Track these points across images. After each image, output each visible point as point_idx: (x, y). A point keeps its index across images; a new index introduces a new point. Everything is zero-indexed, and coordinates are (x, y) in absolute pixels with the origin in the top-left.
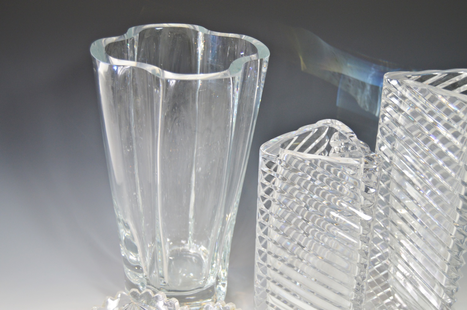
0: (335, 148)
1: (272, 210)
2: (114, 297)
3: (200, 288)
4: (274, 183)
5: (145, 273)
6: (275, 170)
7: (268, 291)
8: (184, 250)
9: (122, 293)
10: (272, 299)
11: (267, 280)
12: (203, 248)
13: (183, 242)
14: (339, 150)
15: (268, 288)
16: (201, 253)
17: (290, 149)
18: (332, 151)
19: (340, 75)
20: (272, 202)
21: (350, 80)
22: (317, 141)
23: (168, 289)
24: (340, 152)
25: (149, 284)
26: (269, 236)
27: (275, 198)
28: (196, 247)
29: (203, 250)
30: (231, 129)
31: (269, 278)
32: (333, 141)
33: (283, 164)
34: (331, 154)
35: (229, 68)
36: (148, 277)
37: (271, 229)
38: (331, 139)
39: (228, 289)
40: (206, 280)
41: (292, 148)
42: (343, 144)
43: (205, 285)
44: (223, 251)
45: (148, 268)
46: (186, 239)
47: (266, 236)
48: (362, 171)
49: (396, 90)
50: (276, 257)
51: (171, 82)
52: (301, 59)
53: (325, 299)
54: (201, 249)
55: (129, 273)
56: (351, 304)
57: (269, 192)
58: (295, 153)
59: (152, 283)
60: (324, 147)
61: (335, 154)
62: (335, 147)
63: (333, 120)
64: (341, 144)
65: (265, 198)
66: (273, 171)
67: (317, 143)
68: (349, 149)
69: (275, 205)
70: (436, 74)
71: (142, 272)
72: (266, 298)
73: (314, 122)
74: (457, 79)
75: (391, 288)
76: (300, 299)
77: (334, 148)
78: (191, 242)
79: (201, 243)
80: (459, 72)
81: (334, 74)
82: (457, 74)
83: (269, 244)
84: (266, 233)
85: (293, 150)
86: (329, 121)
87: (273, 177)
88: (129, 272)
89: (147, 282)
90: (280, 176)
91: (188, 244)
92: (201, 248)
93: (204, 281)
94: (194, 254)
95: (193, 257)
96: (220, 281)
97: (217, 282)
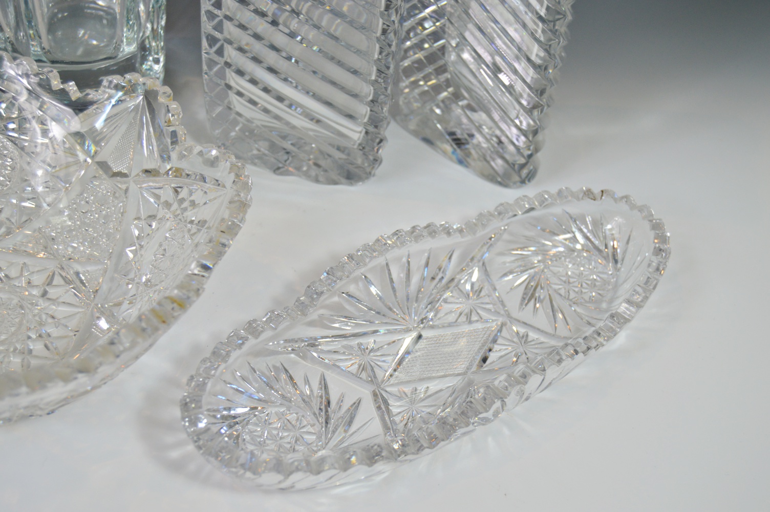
15: (227, 59)
43: (118, 55)
89: (13, 48)
93: (115, 46)
94: (105, 9)
95: (101, 13)
96: (150, 54)
97: (143, 55)
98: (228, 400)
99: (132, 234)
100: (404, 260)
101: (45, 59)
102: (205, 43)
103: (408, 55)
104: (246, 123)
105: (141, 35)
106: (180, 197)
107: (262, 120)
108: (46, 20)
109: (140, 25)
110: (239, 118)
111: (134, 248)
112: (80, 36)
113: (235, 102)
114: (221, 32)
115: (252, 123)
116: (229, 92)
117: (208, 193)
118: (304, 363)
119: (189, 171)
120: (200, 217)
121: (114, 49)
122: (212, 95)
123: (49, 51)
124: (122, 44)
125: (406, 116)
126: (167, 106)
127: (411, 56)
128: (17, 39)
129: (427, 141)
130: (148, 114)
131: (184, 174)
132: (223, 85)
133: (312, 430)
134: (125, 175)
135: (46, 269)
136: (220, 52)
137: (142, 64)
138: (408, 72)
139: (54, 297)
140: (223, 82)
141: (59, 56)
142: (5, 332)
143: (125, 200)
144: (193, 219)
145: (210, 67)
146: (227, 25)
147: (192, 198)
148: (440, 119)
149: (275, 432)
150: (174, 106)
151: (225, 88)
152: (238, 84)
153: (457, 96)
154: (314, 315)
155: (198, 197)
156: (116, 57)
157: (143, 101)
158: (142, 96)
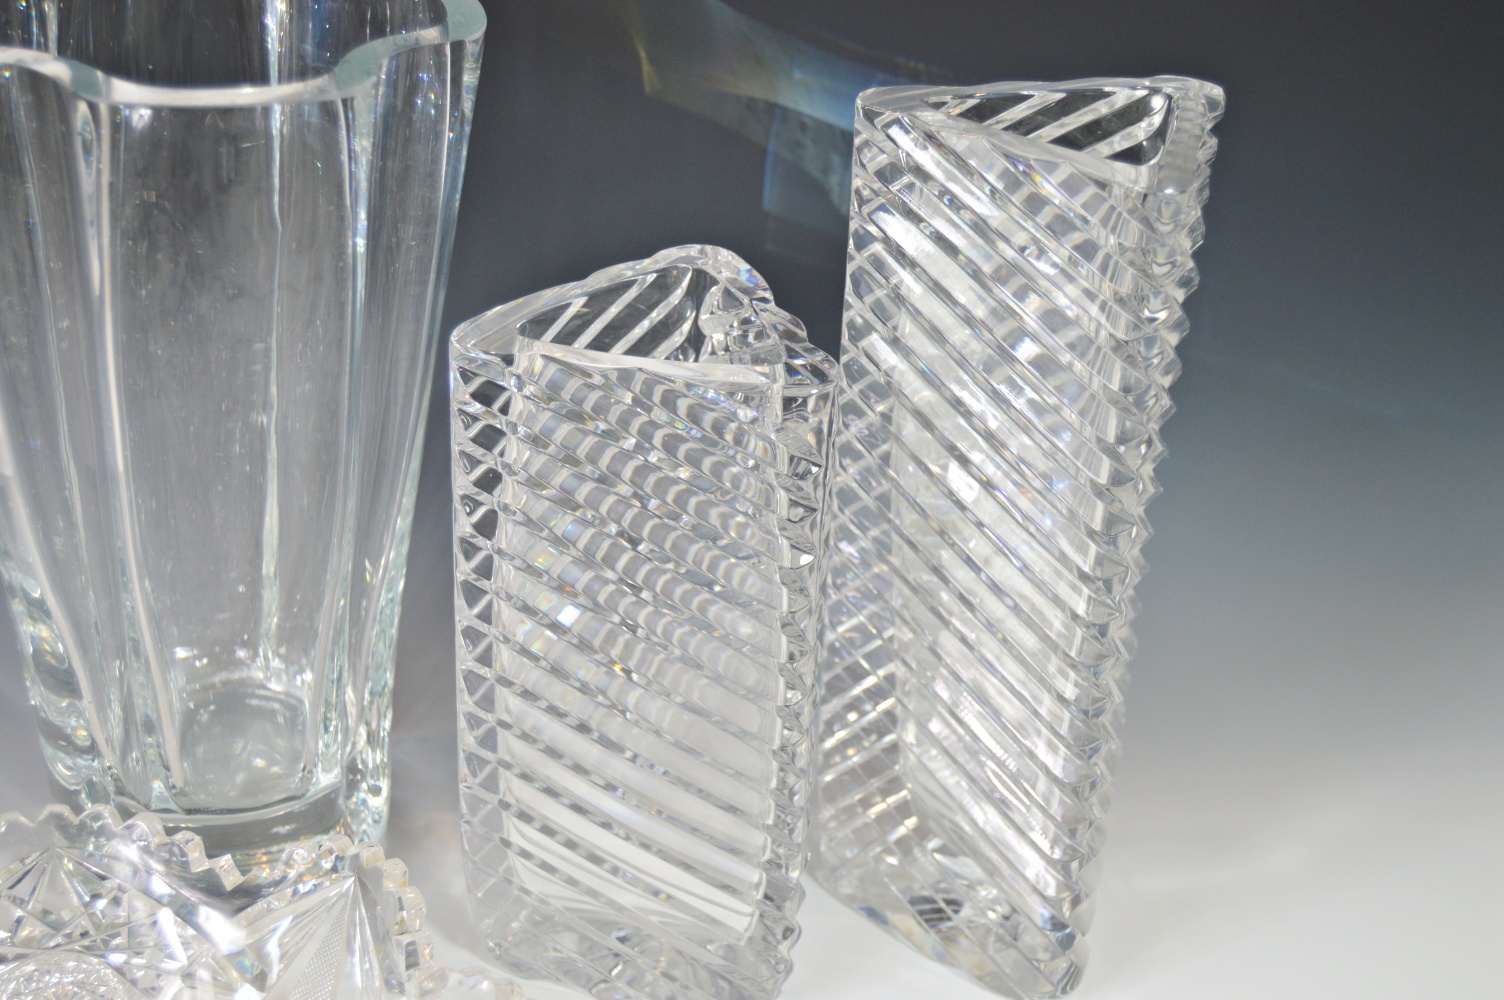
0: (716, 338)
1: (500, 542)
3: (294, 799)
4: (502, 454)
5: (109, 759)
6: (504, 410)
7: (505, 806)
8: (242, 682)
9: (15, 821)
10: (519, 833)
11: (501, 770)
13: (241, 654)
14: (724, 344)
15: (505, 795)
16: (301, 693)
17: (557, 339)
18: (707, 348)
19: (772, 109)
20: (500, 513)
21: (802, 124)
22: (657, 315)
23: (187, 807)
24: (727, 349)
25: (120, 792)
26: (497, 627)
27: (507, 502)
28: (288, 673)
29: (310, 682)
30: (351, 276)
31: (508, 766)
32: (708, 316)
33: (529, 390)
34: (703, 357)
35: (337, 70)
36: (117, 772)
37: (502, 602)
38: (703, 309)
39: (394, 804)
40: (311, 773)
41: (567, 338)
42: (735, 324)
43: (308, 790)
45: (117, 745)
46: (252, 645)
47: (485, 625)
48: (778, 407)
49: (895, 147)
50: (527, 695)
51: (135, 118)
52: (643, 54)
53: (694, 830)
54: (302, 682)
56: (766, 839)
57: (489, 482)
58: (577, 353)
59: (130, 788)
60: (681, 334)
61: (715, 356)
62: (714, 335)
63: (709, 248)
64: (731, 326)
65: (478, 504)
66: (499, 414)
67: (655, 322)
68: (751, 338)
69: (510, 526)
70: (1031, 93)
72: (499, 827)
73: (648, 252)
74: (1102, 109)
75: (910, 791)
76: (627, 838)
77: (712, 338)
78: (269, 654)
79: (303, 662)
80: (1107, 89)
81: (751, 104)
82: (1101, 95)
83: (500, 652)
84: (486, 616)
85: (570, 343)
86: (694, 250)
87: (501, 433)
89: (117, 787)
90: (521, 430)
91: (260, 661)
92: (303, 676)
93: (303, 775)
94: (283, 697)
95: (277, 706)
96: (364, 778)
97: (352, 780)
101: (173, 806)
102: (463, 769)
103: (832, 762)
104: (537, 904)
105: (348, 749)
107: (565, 899)
108: (177, 725)
109: (346, 731)
110: (526, 897)
112: (237, 753)
113: (519, 868)
114: (494, 749)
115: (548, 904)
116: (509, 851)
121: (301, 779)
122: (476, 859)
123: (182, 790)
124: (314, 770)
125: (834, 869)
126: (400, 899)
127: (837, 764)
128: (126, 770)
129: (873, 914)
130: (364, 911)
132: (498, 840)
136: (491, 784)
137: (348, 797)
138: (832, 792)
140: (496, 836)
141: (201, 799)
145: (473, 810)
146: (503, 735)
148: (895, 874)
150: (410, 895)
151: (500, 844)
152: (524, 836)
153: (921, 833)
156: (303, 795)
157: (355, 885)
158: (353, 878)
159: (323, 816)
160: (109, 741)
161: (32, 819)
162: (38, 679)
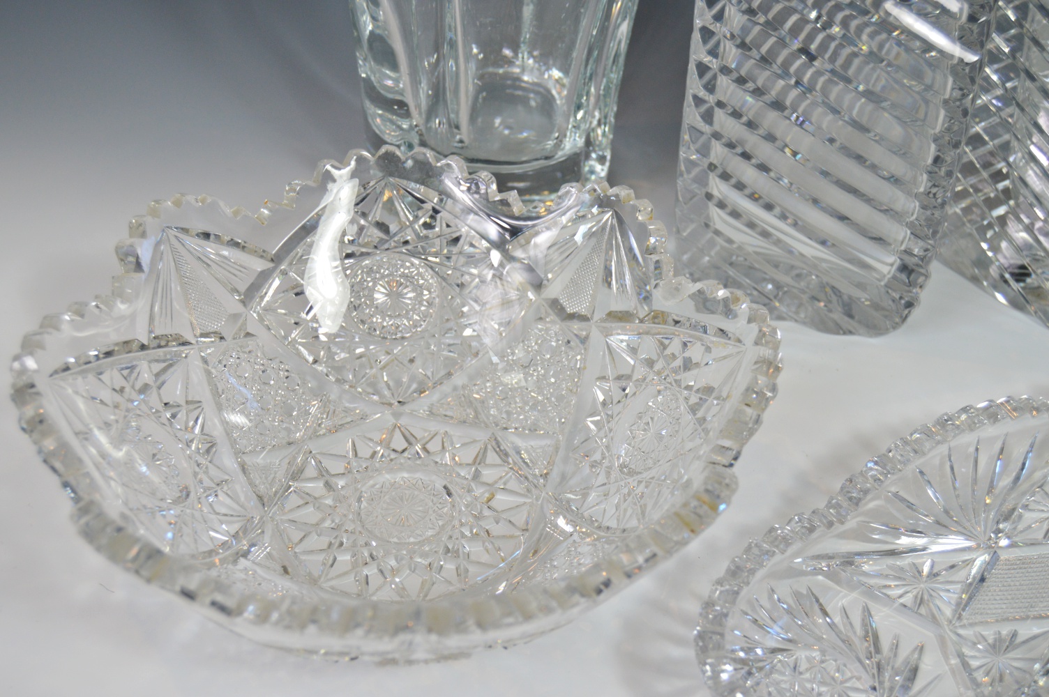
2: (341, 162)
3: (547, 158)
5: (417, 119)
8: (507, 76)
9: (362, 155)
12: (556, 74)
16: (551, 85)
28: (539, 70)
29: (557, 77)
36: (422, 127)
40: (560, 140)
43: (556, 153)
44: (604, 76)
54: (550, 76)
55: (378, 118)
59: (431, 142)
71: (407, 115)
78: (526, 56)
79: (551, 62)
88: (380, 116)
92: (550, 72)
98: (745, 636)
99: (595, 399)
100: (972, 449)
106: (668, 352)
111: (598, 418)
117: (713, 350)
118: (839, 588)
119: (677, 315)
120: (702, 383)
130: (619, 237)
131: (670, 320)
133: (858, 685)
134: (583, 318)
135: (475, 441)
139: (490, 481)
142: (431, 526)
143: (583, 352)
144: (692, 383)
147: (687, 354)
149: (808, 686)
154: (852, 523)
155: (695, 352)
156: (553, 156)
157: (613, 218)
158: (611, 213)
159: (571, 170)
160: (418, 106)
161: (373, 155)
162: (370, 57)
